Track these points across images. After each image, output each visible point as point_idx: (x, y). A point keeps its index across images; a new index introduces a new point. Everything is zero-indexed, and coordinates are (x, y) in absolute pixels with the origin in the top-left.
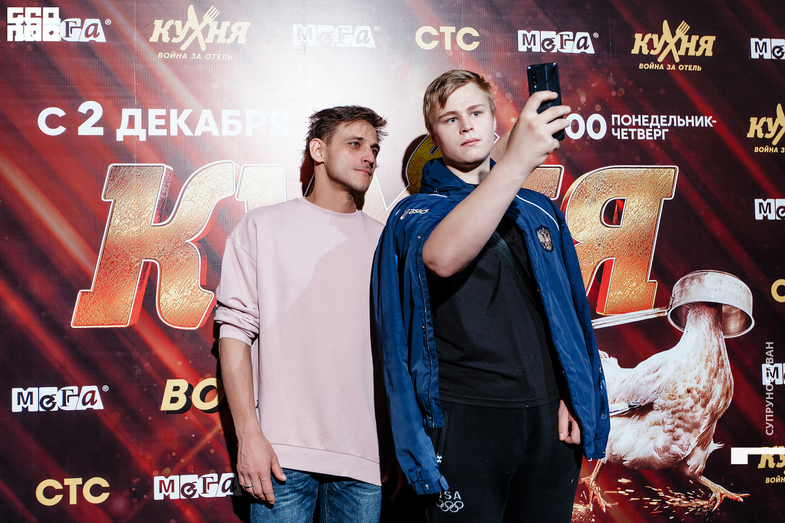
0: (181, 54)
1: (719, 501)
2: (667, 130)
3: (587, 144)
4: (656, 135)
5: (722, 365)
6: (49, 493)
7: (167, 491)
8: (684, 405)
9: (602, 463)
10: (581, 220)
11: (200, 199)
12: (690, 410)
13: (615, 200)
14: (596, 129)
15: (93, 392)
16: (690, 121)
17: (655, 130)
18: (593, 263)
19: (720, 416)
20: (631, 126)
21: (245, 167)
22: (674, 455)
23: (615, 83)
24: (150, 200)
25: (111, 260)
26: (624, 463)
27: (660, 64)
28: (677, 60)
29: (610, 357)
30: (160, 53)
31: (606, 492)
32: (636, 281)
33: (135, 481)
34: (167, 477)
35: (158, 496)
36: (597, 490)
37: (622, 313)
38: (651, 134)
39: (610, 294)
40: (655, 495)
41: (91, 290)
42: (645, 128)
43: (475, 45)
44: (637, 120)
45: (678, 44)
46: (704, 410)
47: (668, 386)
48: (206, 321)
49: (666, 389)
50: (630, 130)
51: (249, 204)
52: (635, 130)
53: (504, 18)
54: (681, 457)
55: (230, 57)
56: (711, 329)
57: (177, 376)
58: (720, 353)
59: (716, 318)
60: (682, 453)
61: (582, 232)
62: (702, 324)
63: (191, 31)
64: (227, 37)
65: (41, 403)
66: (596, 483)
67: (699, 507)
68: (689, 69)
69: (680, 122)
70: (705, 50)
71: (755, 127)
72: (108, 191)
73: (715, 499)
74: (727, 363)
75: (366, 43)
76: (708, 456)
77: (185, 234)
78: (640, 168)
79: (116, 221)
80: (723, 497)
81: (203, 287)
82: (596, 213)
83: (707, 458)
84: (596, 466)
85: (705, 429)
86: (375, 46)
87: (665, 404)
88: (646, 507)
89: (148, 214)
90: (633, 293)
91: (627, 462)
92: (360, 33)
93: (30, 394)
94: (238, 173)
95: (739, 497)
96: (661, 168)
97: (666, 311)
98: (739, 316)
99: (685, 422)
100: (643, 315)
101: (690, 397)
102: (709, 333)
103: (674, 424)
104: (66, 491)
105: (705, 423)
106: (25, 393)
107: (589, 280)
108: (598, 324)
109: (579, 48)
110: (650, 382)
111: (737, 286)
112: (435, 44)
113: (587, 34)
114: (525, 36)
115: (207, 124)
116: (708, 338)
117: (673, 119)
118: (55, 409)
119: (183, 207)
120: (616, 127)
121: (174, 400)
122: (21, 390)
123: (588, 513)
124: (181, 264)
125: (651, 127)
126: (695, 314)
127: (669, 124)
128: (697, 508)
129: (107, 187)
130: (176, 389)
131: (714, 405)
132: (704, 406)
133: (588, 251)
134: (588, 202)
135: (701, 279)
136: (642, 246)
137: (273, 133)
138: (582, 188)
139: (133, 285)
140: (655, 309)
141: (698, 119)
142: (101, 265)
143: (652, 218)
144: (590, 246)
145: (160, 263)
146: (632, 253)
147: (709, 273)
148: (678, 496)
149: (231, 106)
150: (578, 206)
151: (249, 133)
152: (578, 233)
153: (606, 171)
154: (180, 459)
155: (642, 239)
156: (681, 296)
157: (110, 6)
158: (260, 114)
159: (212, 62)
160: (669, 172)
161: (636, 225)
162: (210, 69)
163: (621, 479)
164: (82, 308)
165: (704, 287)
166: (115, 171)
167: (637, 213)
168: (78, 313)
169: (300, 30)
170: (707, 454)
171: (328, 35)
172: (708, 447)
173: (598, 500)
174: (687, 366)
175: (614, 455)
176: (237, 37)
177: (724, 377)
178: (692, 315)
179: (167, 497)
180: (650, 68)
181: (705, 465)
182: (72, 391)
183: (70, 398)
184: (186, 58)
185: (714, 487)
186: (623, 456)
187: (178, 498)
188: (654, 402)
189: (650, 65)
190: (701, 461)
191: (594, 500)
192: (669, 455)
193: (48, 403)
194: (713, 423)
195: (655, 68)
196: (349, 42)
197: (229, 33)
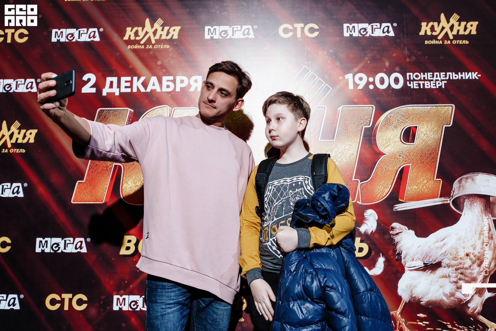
0: (141, 46)
2: (446, 82)
3: (390, 91)
4: (438, 86)
5: (492, 238)
6: (53, 302)
7: (121, 305)
8: (464, 264)
9: (405, 302)
10: (387, 140)
12: (469, 268)
13: (410, 128)
14: (397, 82)
15: (81, 242)
16: (462, 76)
17: (437, 82)
18: (395, 167)
19: (492, 273)
20: (420, 80)
21: (174, 110)
22: (458, 299)
23: (409, 54)
25: (96, 163)
26: (421, 303)
27: (439, 40)
28: (451, 37)
29: (409, 229)
30: (129, 46)
31: (409, 323)
32: (427, 179)
33: (102, 298)
34: (121, 296)
35: (116, 308)
36: (402, 321)
37: (417, 200)
38: (434, 85)
39: (408, 188)
41: (84, 181)
42: (430, 81)
43: (316, 34)
44: (424, 76)
45: (452, 28)
46: (480, 269)
47: (452, 251)
49: (450, 253)
50: (419, 82)
52: (423, 82)
53: (335, 17)
54: (463, 301)
55: (168, 47)
56: (482, 213)
57: (130, 234)
59: (485, 205)
60: (464, 298)
61: (388, 148)
62: (476, 209)
63: (147, 33)
64: (167, 35)
65: (52, 247)
66: (401, 316)
68: (460, 43)
69: (454, 76)
70: (471, 31)
75: (248, 35)
76: (484, 301)
78: (427, 106)
82: (397, 135)
83: (483, 303)
84: (401, 304)
85: (481, 282)
86: (253, 37)
87: (450, 263)
90: (424, 187)
91: (424, 302)
92: (246, 29)
93: (46, 242)
94: (170, 113)
96: (442, 106)
97: (449, 199)
99: (465, 276)
100: (433, 202)
101: (468, 259)
102: (481, 215)
103: (457, 277)
104: (62, 301)
105: (481, 277)
106: (44, 241)
107: (393, 179)
108: (400, 207)
109: (383, 32)
110: (438, 248)
112: (291, 34)
113: (389, 24)
114: (348, 27)
115: (154, 85)
116: (480, 219)
117: (449, 75)
118: (60, 251)
120: (410, 81)
121: (128, 248)
122: (41, 239)
124: (136, 167)
125: (434, 80)
126: (470, 202)
127: (447, 78)
130: (129, 241)
131: (487, 265)
132: (479, 266)
133: (392, 159)
134: (391, 128)
135: (473, 179)
136: (430, 157)
137: (192, 89)
138: (387, 119)
139: (108, 179)
140: (441, 198)
141: (468, 74)
142: (90, 166)
143: (437, 138)
144: (393, 157)
145: (123, 166)
146: (423, 161)
147: (479, 175)
148: (463, 329)
149: (168, 74)
150: (385, 131)
151: (178, 89)
152: (385, 148)
153: (403, 108)
154: (130, 285)
155: (430, 152)
156: (459, 190)
157: (103, 21)
158: (185, 78)
159: (158, 50)
160: (448, 108)
161: (425, 143)
162: (157, 54)
163: (419, 314)
164: (78, 192)
165: (476, 184)
166: (101, 112)
167: (426, 135)
168: (75, 195)
169: (209, 29)
170: (483, 299)
171: (226, 32)
172: (483, 295)
173: (403, 327)
174: (465, 238)
175: (414, 297)
176: (173, 35)
177: (493, 246)
178: (467, 202)
179: (121, 309)
180: (433, 43)
181: (482, 308)
182: (70, 240)
183: (68, 245)
184: (143, 48)
185: (490, 323)
186: (420, 298)
187: (127, 310)
188: (442, 261)
189: (433, 41)
190: (478, 305)
191: (400, 327)
192: (454, 299)
193: (56, 247)
194: (487, 278)
195: (436, 43)
196: (239, 35)
197: (168, 33)
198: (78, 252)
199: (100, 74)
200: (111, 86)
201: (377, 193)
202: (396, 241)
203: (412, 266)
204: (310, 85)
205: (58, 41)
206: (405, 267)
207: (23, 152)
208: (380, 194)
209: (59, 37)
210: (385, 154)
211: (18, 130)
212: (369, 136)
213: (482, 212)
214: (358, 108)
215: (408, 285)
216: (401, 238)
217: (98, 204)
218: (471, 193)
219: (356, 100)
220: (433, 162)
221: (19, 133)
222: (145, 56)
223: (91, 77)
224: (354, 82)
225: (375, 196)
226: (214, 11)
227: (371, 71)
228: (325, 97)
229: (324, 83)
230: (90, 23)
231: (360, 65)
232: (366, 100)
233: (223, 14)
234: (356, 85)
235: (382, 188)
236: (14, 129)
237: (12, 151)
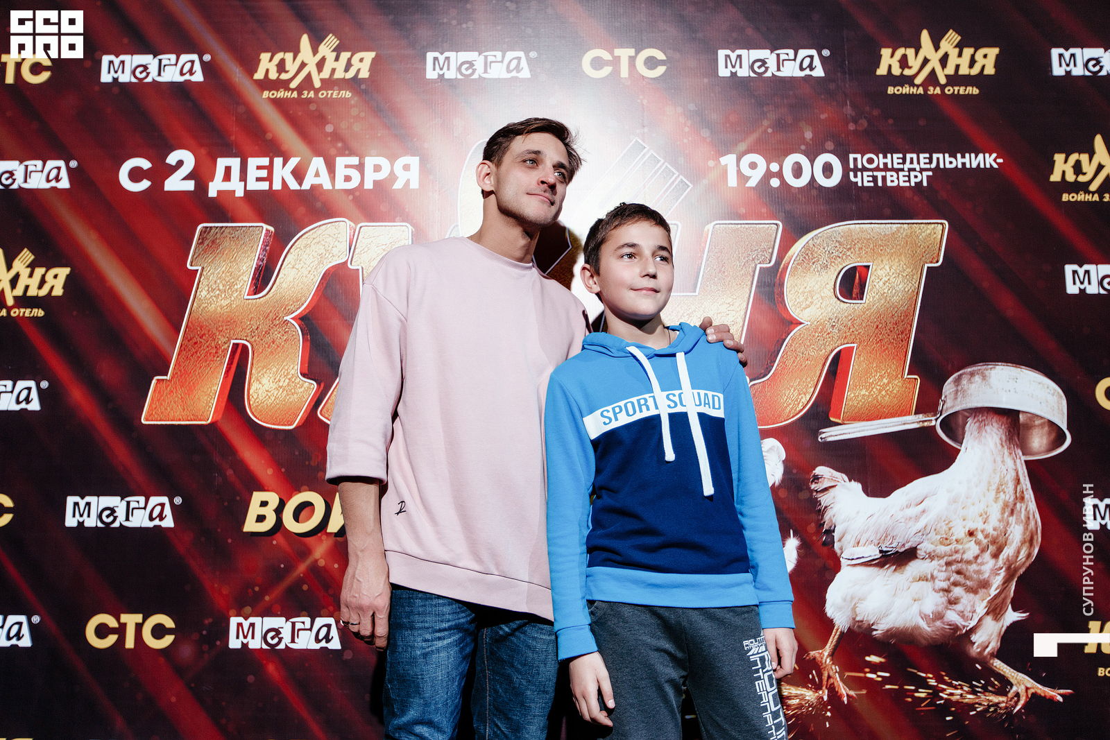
0: (290, 92)
1: (1024, 698)
2: (930, 173)
3: (814, 192)
4: (913, 181)
5: (1022, 498)
6: (102, 631)
7: (245, 637)
8: (964, 553)
9: (841, 632)
10: (806, 294)
11: (305, 266)
12: (974, 561)
13: (855, 267)
14: (828, 173)
15: (163, 505)
16: (963, 160)
17: (912, 174)
19: (1021, 571)
20: (877, 169)
21: (361, 227)
22: (950, 625)
23: (854, 114)
24: (244, 267)
25: (194, 340)
26: (874, 633)
27: (918, 86)
28: (943, 80)
29: (850, 480)
30: (265, 92)
31: (847, 674)
32: (888, 376)
33: (206, 622)
34: (246, 619)
35: (234, 643)
36: (834, 671)
37: (867, 420)
38: (907, 179)
39: (848, 394)
40: (923, 683)
41: (168, 377)
42: (897, 171)
43: (661, 70)
44: (885, 161)
45: (944, 61)
46: (997, 562)
47: (939, 525)
48: (305, 418)
49: (935, 530)
50: (875, 173)
51: (364, 272)
52: (883, 173)
53: (700, 35)
54: (961, 629)
55: (348, 94)
56: (1003, 446)
57: (266, 488)
58: (1018, 481)
59: (1010, 431)
60: (964, 623)
61: (808, 309)
62: (989, 439)
63: (303, 65)
64: (346, 70)
65: (100, 516)
66: (831, 660)
67: (992, 706)
68: (961, 92)
69: (948, 161)
70: (983, 67)
71: (1062, 167)
72: (195, 256)
73: (1017, 695)
74: (1030, 495)
75: (518, 72)
76: (1004, 630)
77: (285, 309)
78: (891, 223)
79: (203, 293)
80: (1030, 692)
81: (304, 375)
82: (827, 284)
83: (1002, 633)
84: (832, 636)
85: (998, 591)
86: (529, 76)
87: (934, 551)
88: (909, 700)
89: (241, 284)
90: (883, 393)
91: (879, 632)
92: (513, 59)
93: (88, 504)
94: (352, 234)
95: (1057, 695)
96: (922, 223)
97: (933, 418)
98: (1046, 429)
99: (966, 577)
100: (900, 423)
101: (973, 542)
102: (999, 451)
103: (949, 580)
104: (121, 630)
105: (997, 581)
106: (82, 503)
107: (818, 374)
108: (831, 434)
109: (802, 69)
110: (911, 518)
111: (1041, 385)
112: (607, 70)
113: (813, 52)
114: (727, 56)
115: (317, 175)
116: (999, 459)
117: (938, 159)
118: (116, 525)
119: (283, 276)
120: (856, 170)
121: (261, 518)
122: (77, 499)
123: (820, 703)
124: (278, 347)
125: (906, 169)
126: (977, 424)
127: (934, 165)
128: (989, 706)
129: (195, 253)
130: (264, 504)
131: (1011, 555)
132: (996, 556)
133: (817, 335)
134: (816, 270)
135: (985, 376)
136: (896, 329)
137: (398, 185)
138: (807, 252)
139: (219, 373)
140: (917, 416)
141: (976, 158)
142: (181, 346)
143: (910, 291)
144: (820, 329)
145: (252, 345)
146: (881, 338)
147: (997, 367)
148: (959, 687)
149: (347, 152)
150: (802, 274)
151: (369, 185)
152: (802, 310)
153: (841, 227)
154: (264, 596)
155: (895, 319)
156: (956, 398)
157: (210, 39)
158: (383, 162)
159: (326, 101)
160: (934, 228)
161: (886, 300)
162: (325, 109)
163: (869, 656)
164: (156, 399)
165: (991, 387)
166: (205, 232)
167: (887, 284)
168: (150, 406)
169: (436, 59)
170: (1002, 626)
171: (471, 64)
172: (1003, 617)
173: (836, 684)
174: (967, 498)
175: (858, 621)
176: (359, 70)
177: (1025, 515)
178: (972, 425)
179: (245, 646)
180: (904, 92)
181: (999, 643)
182: (138, 502)
183: (135, 511)
184: (296, 96)
185: (1015, 676)
186: (871, 623)
187: (259, 647)
188: (918, 547)
189: (904, 88)
190: (992, 637)
191: (829, 684)
192: (943, 626)
193: (108, 516)
194: (1010, 582)
195: (911, 93)
196: (497, 71)
197: (348, 66)
198: (155, 526)
199: (203, 151)
200: (227, 177)
201: (785, 405)
202: (824, 504)
203: (855, 558)
204: (647, 179)
205: (115, 80)
206: (841, 559)
207: (39, 315)
208: (791, 406)
209: (116, 72)
210: (801, 323)
211: (29, 270)
212: (769, 285)
213: (1002, 444)
214: (747, 226)
215: (847, 596)
216: (834, 498)
217: (198, 425)
218: (980, 405)
219: (743, 211)
220: (902, 341)
221: (31, 276)
222: (300, 113)
223: (184, 158)
224: (739, 172)
225: (780, 409)
226: (445, 20)
227: (775, 149)
228: (678, 203)
229: (677, 173)
230: (182, 43)
231: (753, 138)
232: (764, 210)
233: (464, 26)
234: (742, 178)
235: (796, 394)
236: (20, 265)
237: (15, 312)
